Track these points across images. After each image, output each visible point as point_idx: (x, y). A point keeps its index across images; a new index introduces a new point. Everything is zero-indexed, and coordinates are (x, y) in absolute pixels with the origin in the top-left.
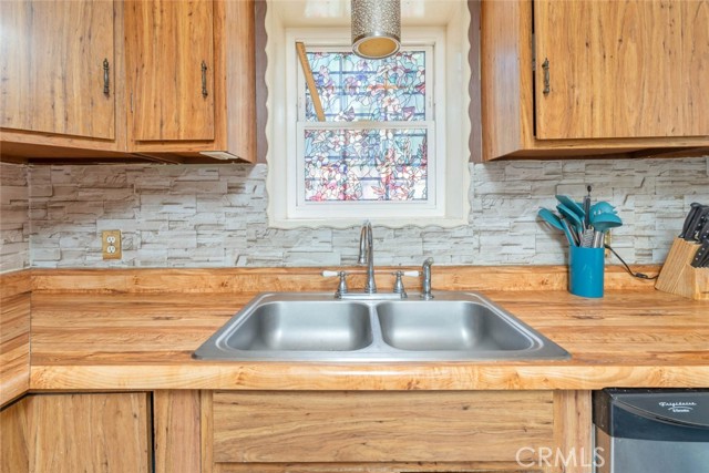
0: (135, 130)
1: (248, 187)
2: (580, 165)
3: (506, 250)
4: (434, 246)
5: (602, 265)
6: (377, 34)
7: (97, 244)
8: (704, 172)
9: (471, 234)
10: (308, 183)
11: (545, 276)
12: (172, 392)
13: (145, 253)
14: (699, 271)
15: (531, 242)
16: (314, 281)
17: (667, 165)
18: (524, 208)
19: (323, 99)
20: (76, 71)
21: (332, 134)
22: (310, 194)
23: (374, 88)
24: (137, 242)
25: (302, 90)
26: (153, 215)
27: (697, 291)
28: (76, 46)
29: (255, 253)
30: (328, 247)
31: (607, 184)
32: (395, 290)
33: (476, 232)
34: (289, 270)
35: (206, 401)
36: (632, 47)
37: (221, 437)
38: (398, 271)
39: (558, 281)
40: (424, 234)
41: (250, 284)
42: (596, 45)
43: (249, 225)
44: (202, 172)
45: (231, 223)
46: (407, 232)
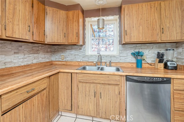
0: (68, 41)
1: (83, 49)
2: (140, 45)
3: (125, 60)
4: (113, 59)
5: (142, 63)
6: (101, 27)
7: (61, 57)
8: (166, 46)
9: (119, 57)
10: (92, 48)
11: (133, 64)
12: (74, 73)
13: (67, 59)
14: (159, 64)
15: (130, 58)
16: (92, 64)
17: (158, 45)
18: (129, 52)
19: (95, 33)
20: (62, 35)
21: (97, 39)
22: (93, 50)
23: (104, 31)
24: (66, 57)
25: (92, 32)
26: (69, 53)
27: (159, 67)
28: (62, 31)
29: (84, 59)
30: (95, 59)
31: (145, 48)
32: (105, 65)
33: (120, 57)
34: (89, 62)
35: (78, 74)
36: (141, 27)
37: (79, 79)
38: (106, 63)
39: (135, 65)
40: (111, 57)
41: (83, 64)
42: (135, 27)
43: (83, 55)
44: (76, 47)
45: (80, 54)
46: (108, 56)
